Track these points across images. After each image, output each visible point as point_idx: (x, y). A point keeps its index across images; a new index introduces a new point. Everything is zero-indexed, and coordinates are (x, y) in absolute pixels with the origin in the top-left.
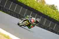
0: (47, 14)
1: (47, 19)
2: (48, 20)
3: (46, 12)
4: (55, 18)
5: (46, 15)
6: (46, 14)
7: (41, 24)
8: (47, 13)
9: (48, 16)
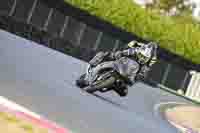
0: (87, 8)
1: (88, 25)
2: (89, 29)
3: (83, 2)
4: (113, 22)
5: (82, 11)
6: (82, 7)
7: (67, 43)
8: (86, 5)
9: (92, 13)
